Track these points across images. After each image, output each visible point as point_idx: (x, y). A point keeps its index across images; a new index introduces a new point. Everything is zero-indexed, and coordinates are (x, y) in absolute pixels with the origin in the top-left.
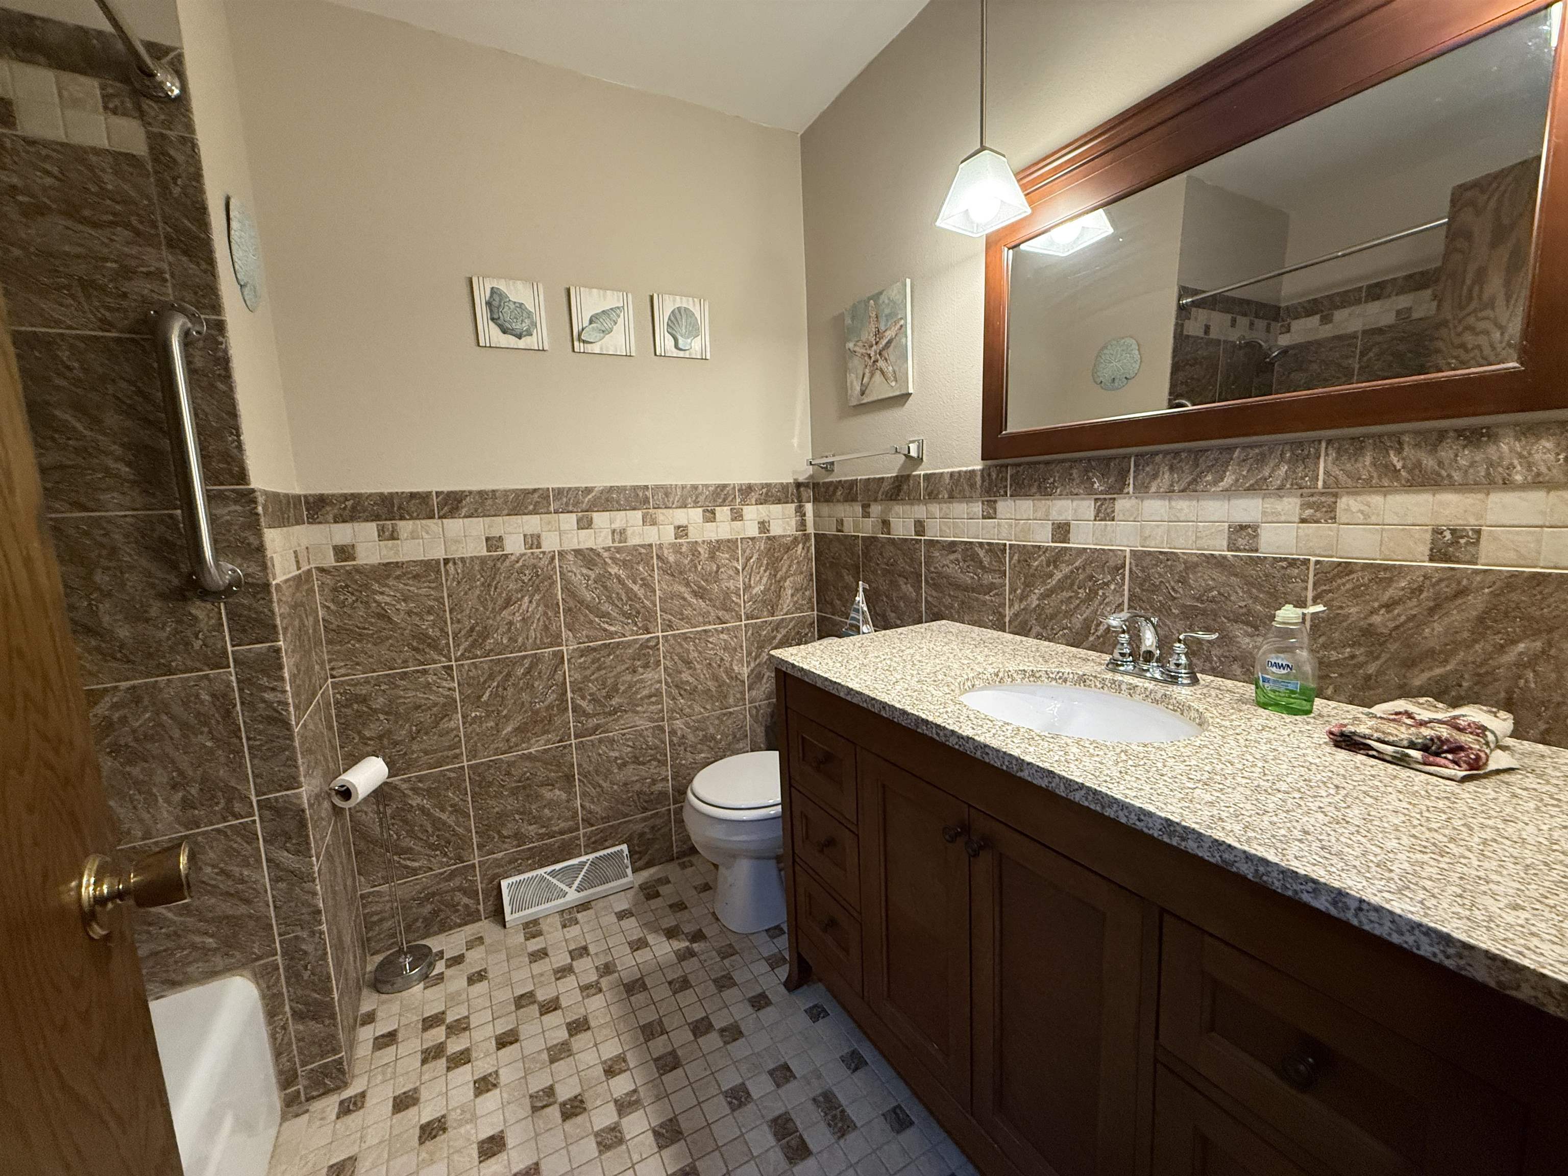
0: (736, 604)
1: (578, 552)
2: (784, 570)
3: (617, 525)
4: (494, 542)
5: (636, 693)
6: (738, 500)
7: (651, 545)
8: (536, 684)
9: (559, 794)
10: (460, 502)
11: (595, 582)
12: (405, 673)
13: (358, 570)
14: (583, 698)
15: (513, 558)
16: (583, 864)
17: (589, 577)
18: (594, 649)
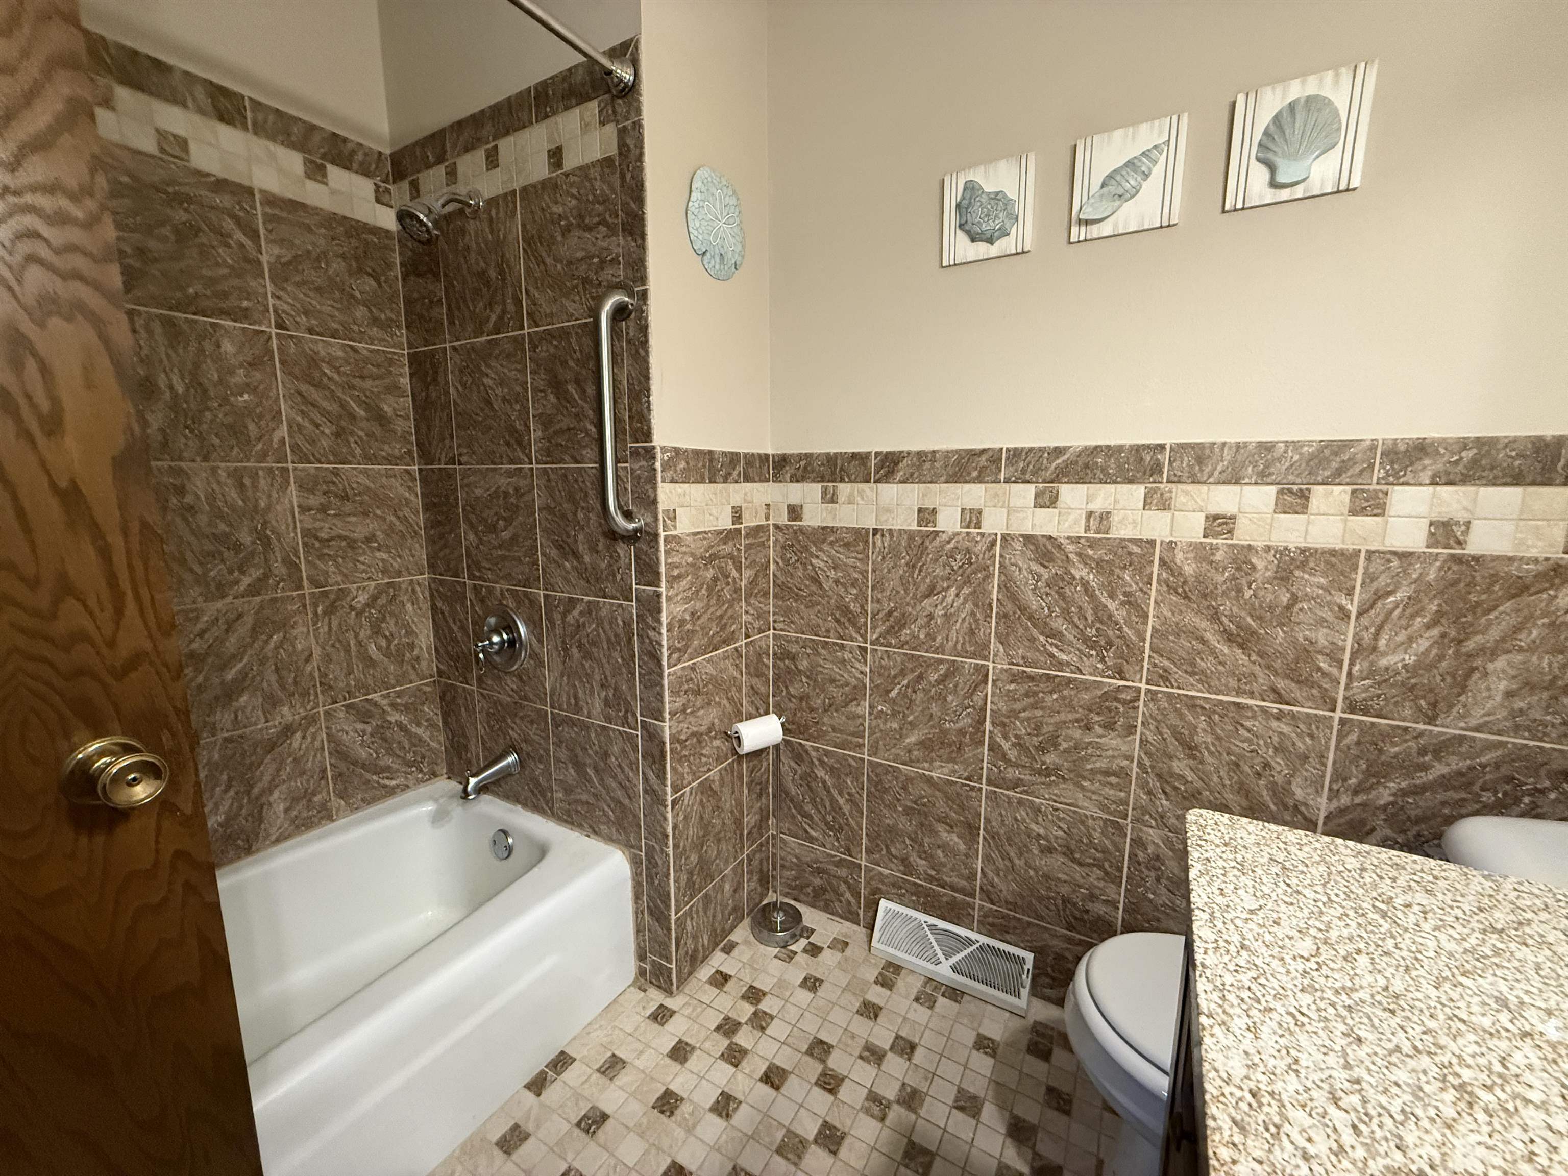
0: (1325, 675)
1: (1028, 539)
2: (1495, 633)
3: (1097, 506)
4: (926, 515)
5: (1086, 759)
6: (1378, 473)
7: (1152, 543)
8: (950, 698)
9: (954, 839)
10: (896, 464)
11: (1048, 585)
12: (827, 642)
13: (801, 530)
14: (1006, 737)
15: (944, 537)
16: (970, 942)
17: (1040, 576)
18: (1031, 678)
